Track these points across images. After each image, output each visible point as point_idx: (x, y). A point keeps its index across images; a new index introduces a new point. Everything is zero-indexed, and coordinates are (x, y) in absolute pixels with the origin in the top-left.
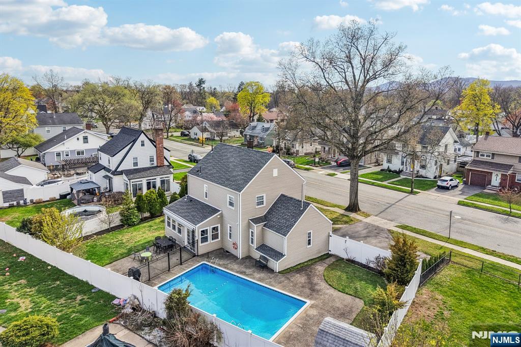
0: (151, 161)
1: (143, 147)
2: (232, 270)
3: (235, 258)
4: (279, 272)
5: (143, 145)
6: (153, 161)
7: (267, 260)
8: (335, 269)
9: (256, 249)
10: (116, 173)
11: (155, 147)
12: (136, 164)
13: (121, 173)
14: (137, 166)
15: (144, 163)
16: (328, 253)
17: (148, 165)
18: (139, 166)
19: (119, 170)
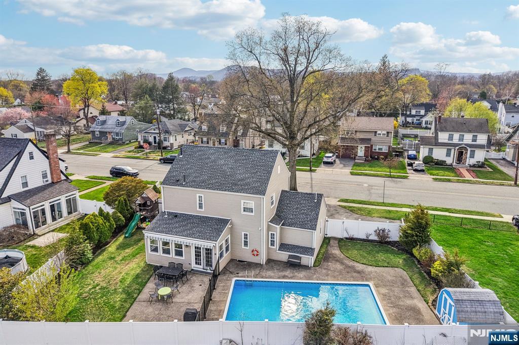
0: (43, 178)
1: (32, 160)
3: (257, 265)
4: (313, 266)
5: (32, 158)
6: (47, 177)
8: (348, 249)
9: (279, 250)
11: (47, 157)
12: (25, 184)
14: (27, 186)
15: (36, 182)
16: (325, 237)
17: (41, 183)
18: (30, 187)
19: (4, 195)
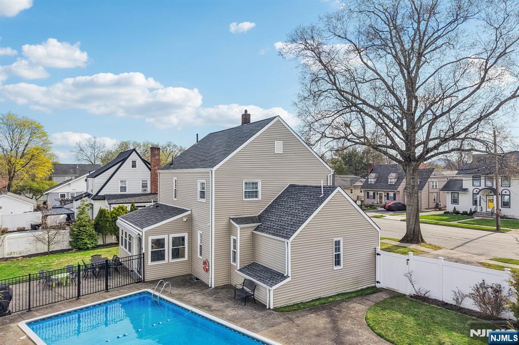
0: (143, 187)
1: (134, 168)
2: (189, 303)
4: (275, 309)
5: (134, 166)
6: (146, 187)
7: (253, 286)
8: (389, 308)
9: (240, 270)
10: (96, 198)
11: (150, 169)
12: (123, 188)
13: (103, 198)
14: (125, 191)
15: (134, 188)
16: (375, 287)
17: (139, 190)
18: (128, 192)
19: (101, 194)
